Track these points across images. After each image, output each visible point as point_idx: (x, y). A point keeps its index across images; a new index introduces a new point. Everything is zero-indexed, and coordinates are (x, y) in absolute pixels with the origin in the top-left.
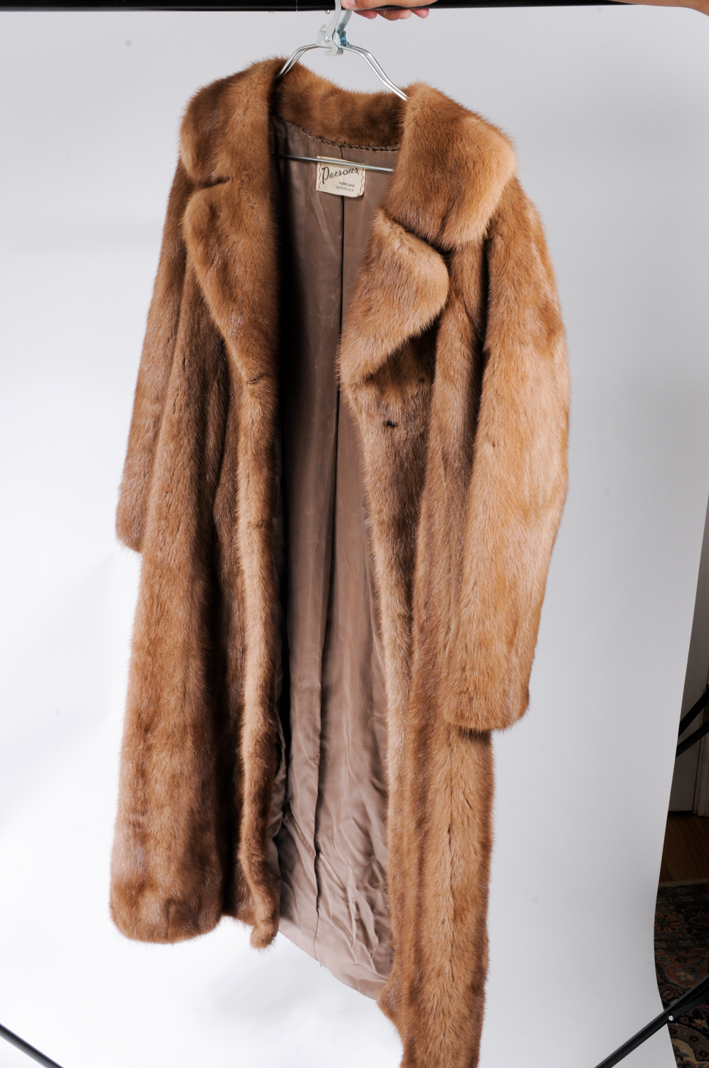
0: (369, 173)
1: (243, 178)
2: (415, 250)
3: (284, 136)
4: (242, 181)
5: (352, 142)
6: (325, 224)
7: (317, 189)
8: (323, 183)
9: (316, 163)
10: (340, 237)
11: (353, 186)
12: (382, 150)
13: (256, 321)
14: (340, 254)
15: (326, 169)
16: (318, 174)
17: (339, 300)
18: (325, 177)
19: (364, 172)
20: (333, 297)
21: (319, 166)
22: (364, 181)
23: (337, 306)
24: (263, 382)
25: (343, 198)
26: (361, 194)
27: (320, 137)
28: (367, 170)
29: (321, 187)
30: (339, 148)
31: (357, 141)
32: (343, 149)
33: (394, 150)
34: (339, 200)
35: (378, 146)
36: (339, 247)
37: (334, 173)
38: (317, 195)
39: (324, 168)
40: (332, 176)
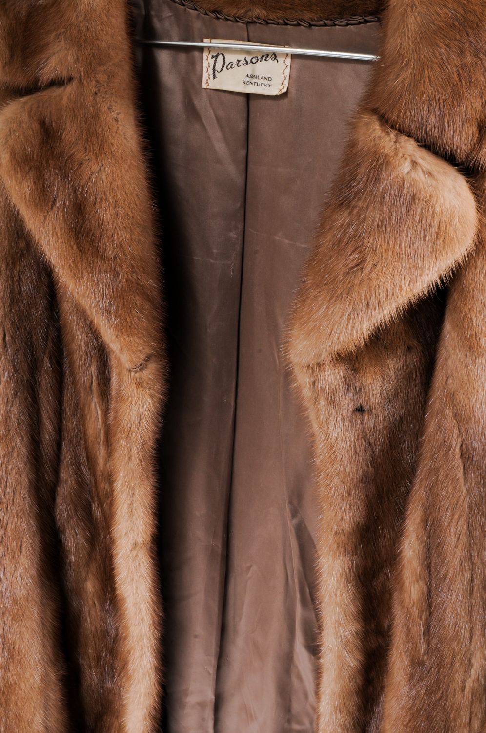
0: (297, 61)
1: (99, 77)
3: (144, 12)
4: (97, 81)
5: (272, 16)
6: (219, 134)
7: (204, 86)
8: (214, 77)
9: (201, 49)
10: (243, 153)
11: (270, 79)
12: (326, 25)
13: (138, 284)
14: (244, 176)
15: (220, 57)
16: (205, 64)
17: (240, 238)
18: (218, 67)
19: (288, 61)
20: (233, 234)
21: (205, 54)
22: (288, 71)
23: (238, 248)
24: (153, 366)
25: (248, 96)
26: (285, 90)
27: (213, 12)
28: (294, 56)
29: (209, 82)
30: (245, 26)
31: (280, 13)
32: (251, 27)
33: (348, 25)
34: (242, 100)
35: (320, 19)
36: (243, 166)
37: (235, 62)
38: (204, 94)
39: (217, 56)
40: (230, 66)
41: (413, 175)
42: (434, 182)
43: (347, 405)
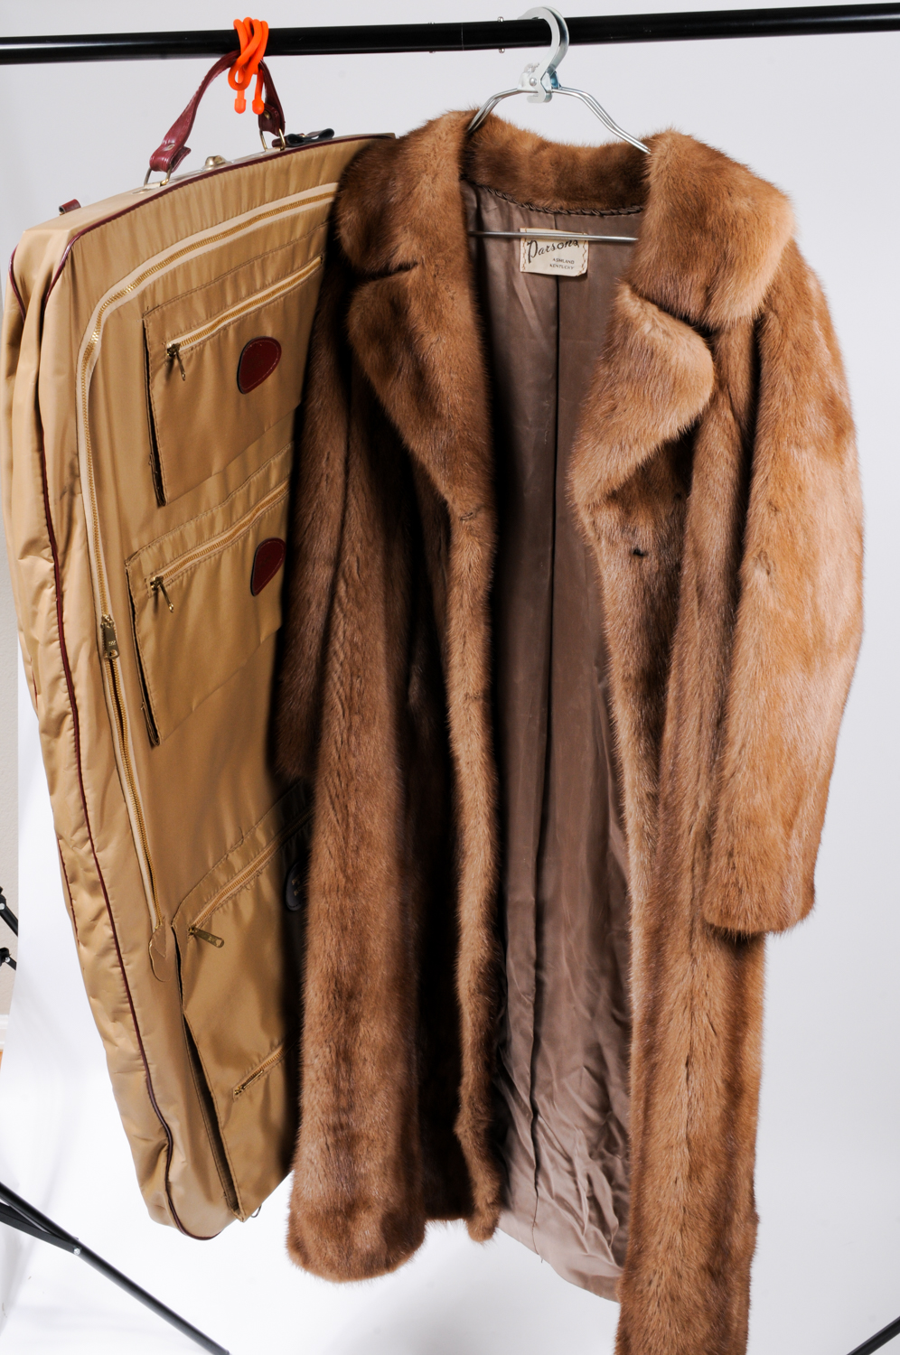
0: (594, 246)
1: (438, 261)
2: (671, 333)
3: (475, 205)
4: (435, 265)
5: (572, 206)
6: (533, 312)
7: (521, 270)
8: (530, 261)
9: (519, 238)
10: (553, 329)
11: (572, 262)
12: (613, 214)
14: (555, 350)
15: (534, 244)
16: (522, 251)
17: (553, 407)
18: (532, 253)
19: (587, 246)
20: (546, 404)
21: (522, 242)
22: (586, 255)
23: (552, 415)
24: (481, 516)
25: (558, 278)
26: (584, 272)
27: (527, 204)
28: (591, 243)
29: (525, 266)
30: (553, 216)
31: (578, 204)
32: (559, 217)
33: (629, 213)
34: (552, 282)
35: (607, 209)
36: (553, 341)
37: (545, 248)
38: (521, 277)
39: (531, 243)
40: (541, 252)
41: (652, 334)
42: (670, 341)
43: (623, 548)
